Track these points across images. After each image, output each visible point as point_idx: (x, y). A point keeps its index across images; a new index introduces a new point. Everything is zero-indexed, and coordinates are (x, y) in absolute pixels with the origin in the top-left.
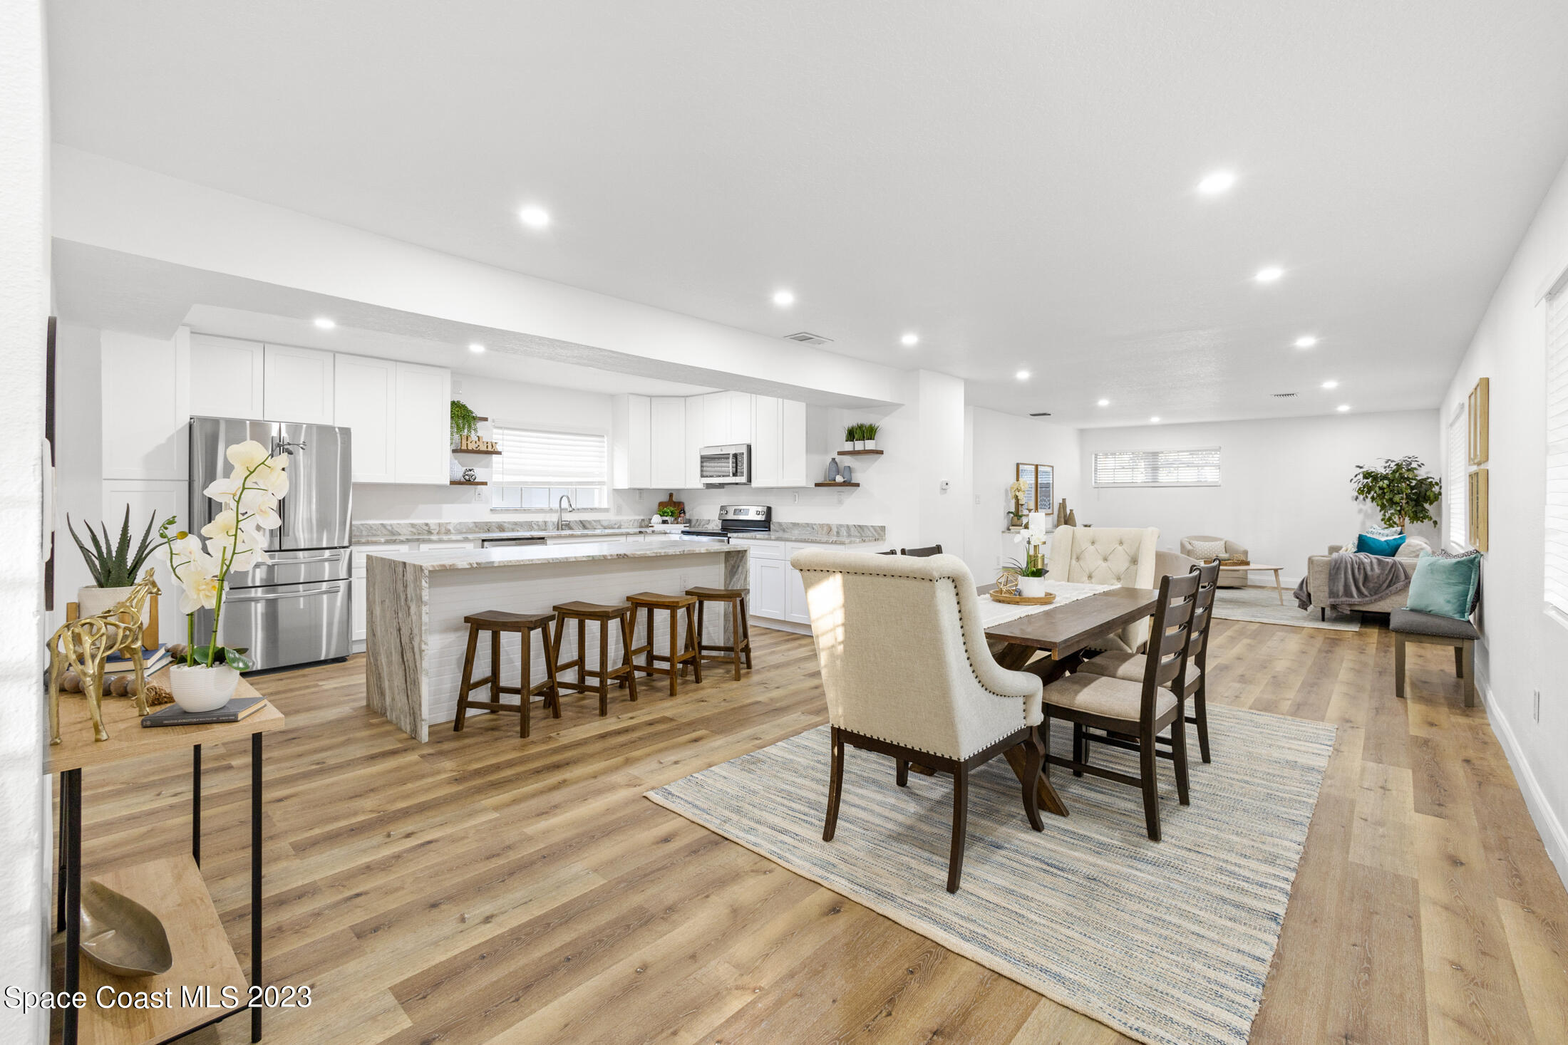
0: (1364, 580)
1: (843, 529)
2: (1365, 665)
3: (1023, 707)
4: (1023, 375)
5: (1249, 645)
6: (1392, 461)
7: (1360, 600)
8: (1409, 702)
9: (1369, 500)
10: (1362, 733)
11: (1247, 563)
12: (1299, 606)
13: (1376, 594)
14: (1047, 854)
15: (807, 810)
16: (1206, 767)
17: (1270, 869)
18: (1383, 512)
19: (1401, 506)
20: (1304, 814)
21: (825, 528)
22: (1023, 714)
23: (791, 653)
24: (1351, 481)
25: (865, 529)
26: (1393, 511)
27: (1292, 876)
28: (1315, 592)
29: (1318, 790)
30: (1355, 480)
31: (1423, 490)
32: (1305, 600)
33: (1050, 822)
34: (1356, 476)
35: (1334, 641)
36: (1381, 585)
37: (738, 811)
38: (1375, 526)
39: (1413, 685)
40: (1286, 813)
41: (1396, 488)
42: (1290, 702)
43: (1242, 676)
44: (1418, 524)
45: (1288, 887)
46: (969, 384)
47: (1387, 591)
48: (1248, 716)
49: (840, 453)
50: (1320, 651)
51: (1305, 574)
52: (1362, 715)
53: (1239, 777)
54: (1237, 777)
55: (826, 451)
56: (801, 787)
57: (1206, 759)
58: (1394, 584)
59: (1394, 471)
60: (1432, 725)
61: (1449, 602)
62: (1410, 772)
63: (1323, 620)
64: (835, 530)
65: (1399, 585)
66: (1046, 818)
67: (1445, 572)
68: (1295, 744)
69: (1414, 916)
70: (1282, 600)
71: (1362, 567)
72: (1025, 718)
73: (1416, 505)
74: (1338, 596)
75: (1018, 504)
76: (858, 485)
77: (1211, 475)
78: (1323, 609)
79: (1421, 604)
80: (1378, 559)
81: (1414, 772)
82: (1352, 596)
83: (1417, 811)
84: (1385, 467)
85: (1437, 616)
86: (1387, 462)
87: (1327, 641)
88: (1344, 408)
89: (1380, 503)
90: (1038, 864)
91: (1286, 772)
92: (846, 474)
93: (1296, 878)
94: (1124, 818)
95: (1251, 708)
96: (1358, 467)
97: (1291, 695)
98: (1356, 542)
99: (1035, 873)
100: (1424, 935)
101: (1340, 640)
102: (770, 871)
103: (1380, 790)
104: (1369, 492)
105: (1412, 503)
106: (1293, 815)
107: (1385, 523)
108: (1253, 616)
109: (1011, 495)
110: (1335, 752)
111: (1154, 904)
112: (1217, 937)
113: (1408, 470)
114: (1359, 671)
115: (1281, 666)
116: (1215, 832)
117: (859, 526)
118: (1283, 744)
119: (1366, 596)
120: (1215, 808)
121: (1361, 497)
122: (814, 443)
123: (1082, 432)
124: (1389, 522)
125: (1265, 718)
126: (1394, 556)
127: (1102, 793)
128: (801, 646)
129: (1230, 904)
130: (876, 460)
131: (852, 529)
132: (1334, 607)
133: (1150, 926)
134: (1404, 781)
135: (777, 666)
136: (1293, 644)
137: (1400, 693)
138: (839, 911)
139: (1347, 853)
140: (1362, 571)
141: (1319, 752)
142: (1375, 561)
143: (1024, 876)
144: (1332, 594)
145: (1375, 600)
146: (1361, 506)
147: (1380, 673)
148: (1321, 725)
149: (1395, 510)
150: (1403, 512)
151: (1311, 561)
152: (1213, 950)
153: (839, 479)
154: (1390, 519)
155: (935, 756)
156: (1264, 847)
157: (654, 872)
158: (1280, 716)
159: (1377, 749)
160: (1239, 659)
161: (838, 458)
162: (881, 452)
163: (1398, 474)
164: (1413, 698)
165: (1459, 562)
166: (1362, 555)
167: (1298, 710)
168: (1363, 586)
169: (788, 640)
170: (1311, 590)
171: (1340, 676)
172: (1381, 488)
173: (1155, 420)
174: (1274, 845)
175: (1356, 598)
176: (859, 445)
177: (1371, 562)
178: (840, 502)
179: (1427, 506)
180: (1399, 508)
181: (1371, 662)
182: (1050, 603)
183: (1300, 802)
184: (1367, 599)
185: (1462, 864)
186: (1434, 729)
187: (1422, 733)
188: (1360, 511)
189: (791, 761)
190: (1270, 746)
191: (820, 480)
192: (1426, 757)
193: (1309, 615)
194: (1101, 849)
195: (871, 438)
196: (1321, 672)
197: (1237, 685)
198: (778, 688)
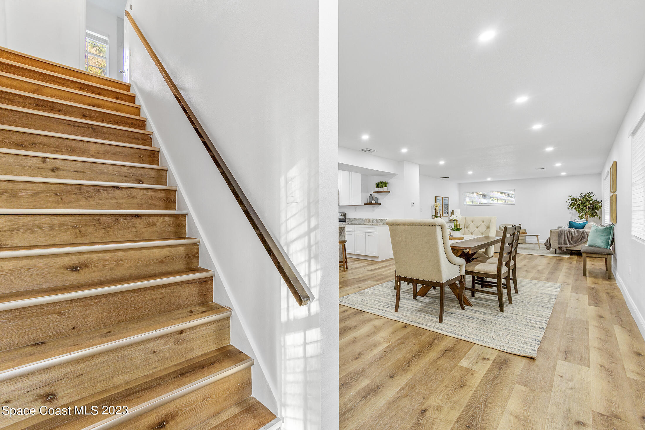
0: (572, 238)
1: (374, 220)
2: (572, 267)
3: (459, 269)
4: (442, 163)
5: (528, 261)
6: (583, 194)
7: (570, 245)
8: (588, 277)
9: (574, 209)
10: (571, 286)
11: (526, 233)
12: (546, 249)
13: (576, 243)
14: (468, 315)
15: (386, 305)
16: (516, 294)
17: (541, 318)
18: (579, 213)
19: (586, 211)
20: (551, 306)
21: (368, 220)
22: (459, 271)
23: (359, 264)
24: (567, 202)
25: (383, 220)
26: (583, 213)
27: (548, 320)
28: (552, 243)
29: (556, 300)
30: (568, 201)
31: (595, 205)
32: (548, 246)
33: (467, 308)
34: (569, 200)
35: (560, 260)
36: (578, 240)
37: (364, 305)
38: (576, 219)
39: (589, 273)
40: (545, 306)
41: (584, 205)
42: (544, 278)
43: (526, 270)
44: (593, 218)
45: (547, 322)
46: (421, 167)
47: (580, 242)
48: (530, 281)
49: (373, 192)
50: (555, 263)
51: (549, 236)
52: (571, 281)
53: (528, 297)
54: (527, 297)
55: (368, 192)
56: (381, 299)
57: (516, 292)
58: (583, 239)
59: (583, 198)
60: (596, 283)
61: (602, 242)
62: (587, 296)
63: (556, 253)
64: (371, 221)
65: (585, 240)
66: (466, 307)
67: (601, 232)
68: (547, 289)
69: (587, 329)
70: (539, 247)
71: (571, 233)
72: (460, 272)
73: (592, 211)
74: (561, 244)
75: (436, 212)
76: (380, 204)
77: (510, 201)
78: (556, 249)
79: (592, 244)
80: (577, 230)
81: (588, 296)
82: (567, 244)
83: (589, 305)
84: (580, 196)
85: (598, 247)
86: (581, 194)
87: (557, 260)
88: (563, 174)
89: (578, 210)
90: (466, 317)
91: (544, 296)
92: (376, 200)
93: (549, 320)
94: (491, 307)
95: (530, 279)
96: (569, 196)
97: (545, 275)
98: (568, 224)
99: (465, 319)
100: (590, 332)
101: (563, 260)
102: (382, 319)
103: (576, 300)
104: (573, 206)
105: (590, 210)
106: (547, 306)
107: (580, 218)
108: (529, 253)
109: (434, 209)
110: (561, 291)
111: (505, 326)
112: (525, 332)
113: (589, 197)
114: (570, 269)
115: (540, 267)
116: (522, 310)
117: (381, 219)
118: (543, 289)
119: (572, 244)
120: (521, 304)
121: (571, 208)
122: (364, 189)
123: (459, 184)
124: (581, 217)
125: (536, 282)
126: (583, 229)
127: (482, 301)
128: (362, 262)
129: (528, 326)
130: (388, 194)
131: (378, 220)
132: (560, 248)
133: (504, 330)
134: (585, 298)
135: (357, 268)
136: (545, 261)
137: (585, 275)
138: (407, 327)
139: (566, 315)
140: (571, 235)
141: (556, 291)
142: (576, 231)
143: (462, 320)
144: (559, 243)
145: (576, 246)
146: (571, 211)
147: (578, 269)
148: (556, 283)
149: (584, 213)
150: (587, 213)
151: (551, 231)
152: (524, 335)
153: (373, 202)
154: (582, 216)
155: (434, 282)
156: (538, 313)
157: (345, 319)
158: (541, 281)
159: (576, 290)
160: (525, 265)
161: (373, 194)
162: (389, 192)
163: (585, 199)
164: (589, 276)
165: (606, 228)
166: (571, 229)
167: (547, 280)
168: (571, 240)
169: (357, 261)
170: (551, 242)
171: (562, 270)
172: (578, 204)
173: (489, 179)
174: (541, 313)
175: (568, 245)
176: (381, 189)
177: (574, 231)
178: (374, 211)
179: (596, 211)
180: (585, 212)
181: (574, 266)
182: (462, 240)
183: (549, 303)
184: (573, 245)
185: (603, 317)
186: (596, 285)
187: (593, 286)
188: (570, 213)
189: (375, 293)
190: (538, 289)
191: (366, 203)
192: (593, 292)
193: (550, 252)
194: (485, 314)
195: (386, 187)
196: (555, 269)
197: (525, 273)
198: (360, 274)
